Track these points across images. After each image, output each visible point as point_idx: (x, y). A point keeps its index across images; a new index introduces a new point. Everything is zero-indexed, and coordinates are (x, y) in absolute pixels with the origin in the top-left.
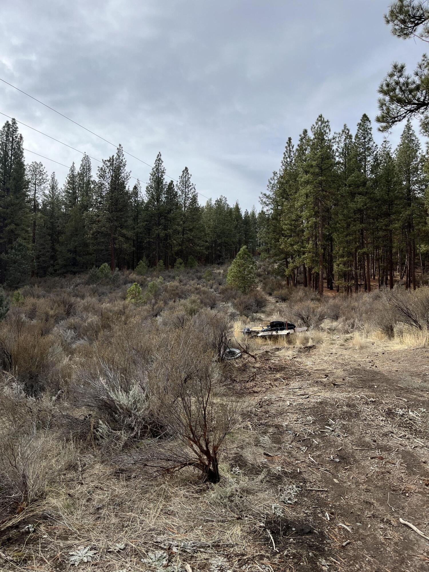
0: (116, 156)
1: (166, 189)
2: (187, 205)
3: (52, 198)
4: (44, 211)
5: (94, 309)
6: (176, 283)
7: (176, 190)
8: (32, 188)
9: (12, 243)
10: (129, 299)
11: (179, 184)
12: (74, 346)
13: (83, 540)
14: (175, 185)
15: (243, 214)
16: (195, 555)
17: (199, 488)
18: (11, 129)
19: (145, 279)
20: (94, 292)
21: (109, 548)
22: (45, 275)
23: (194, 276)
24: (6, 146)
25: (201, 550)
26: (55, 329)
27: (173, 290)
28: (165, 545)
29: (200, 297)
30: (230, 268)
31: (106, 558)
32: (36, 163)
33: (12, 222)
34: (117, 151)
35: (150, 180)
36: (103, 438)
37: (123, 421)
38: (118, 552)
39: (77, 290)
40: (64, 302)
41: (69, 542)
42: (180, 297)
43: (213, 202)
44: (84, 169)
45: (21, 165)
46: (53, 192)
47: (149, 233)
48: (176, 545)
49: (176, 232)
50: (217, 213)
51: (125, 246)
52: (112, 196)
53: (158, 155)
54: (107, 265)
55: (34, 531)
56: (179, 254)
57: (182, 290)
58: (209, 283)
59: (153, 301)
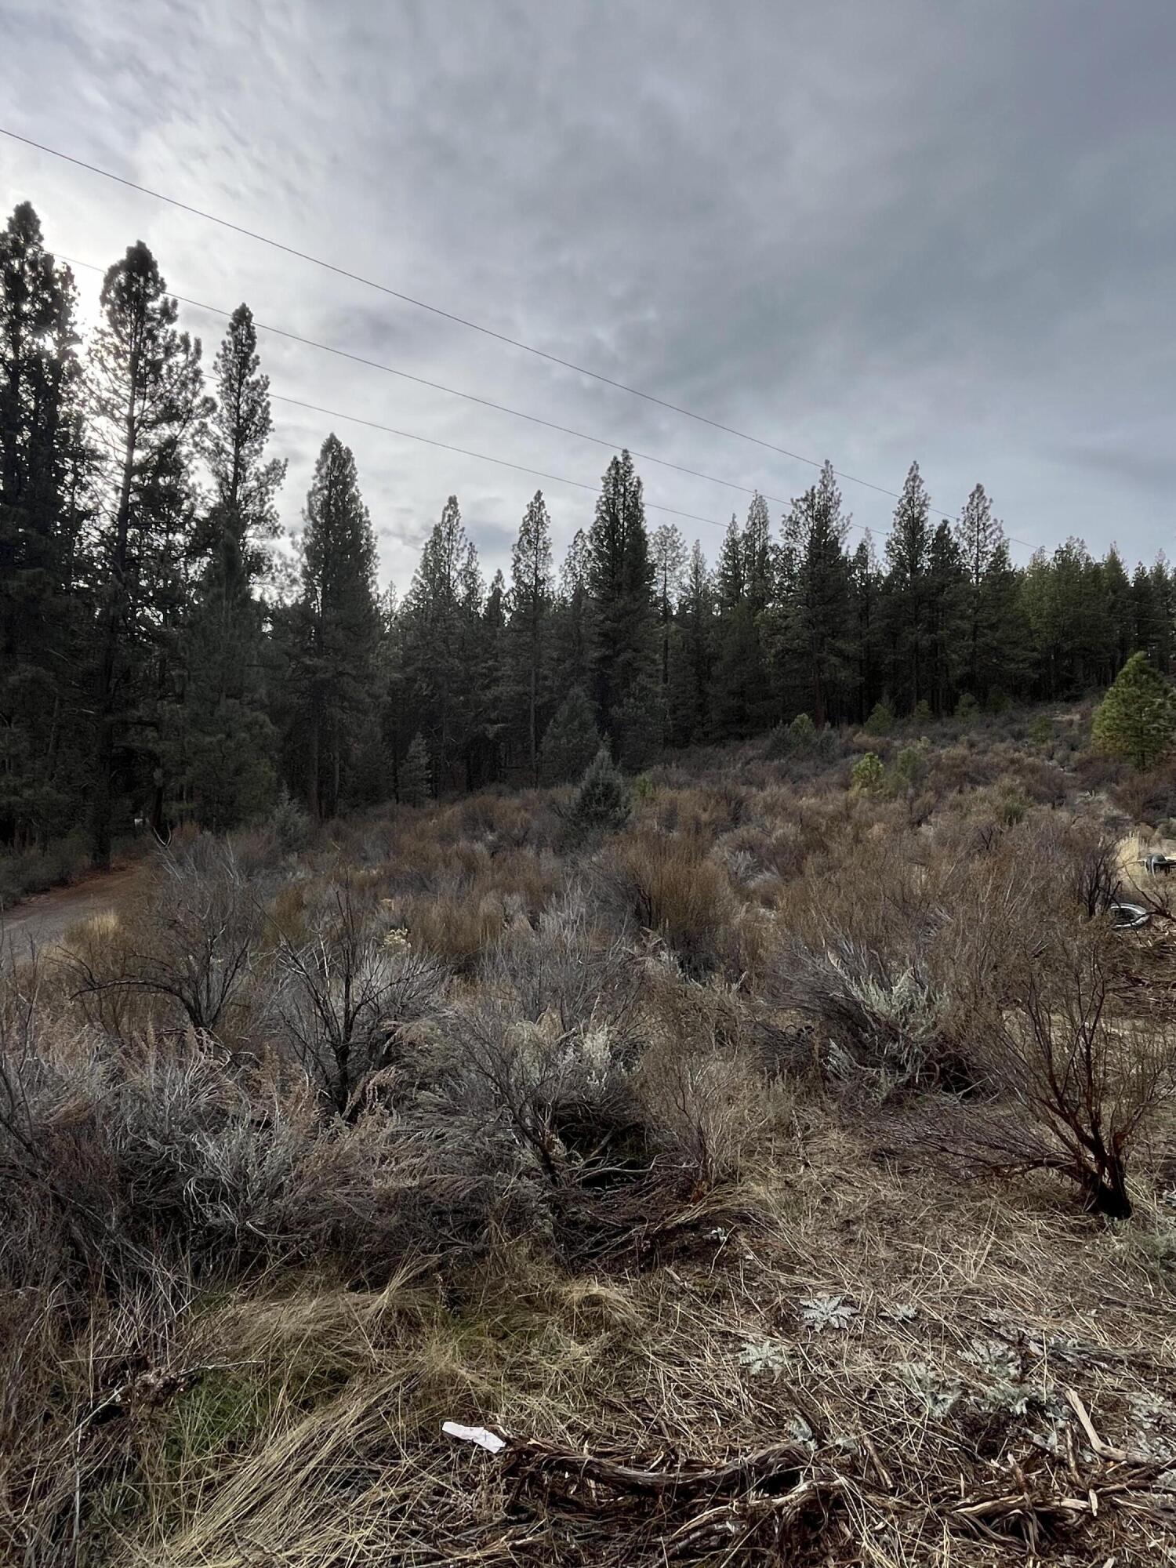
0: (818, 486)
1: (930, 542)
2: (983, 569)
3: (696, 591)
4: (682, 617)
5: (785, 809)
6: (960, 750)
7: (955, 540)
8: (660, 577)
9: (628, 686)
10: (857, 788)
11: (961, 526)
12: (752, 884)
13: (825, 1281)
14: (952, 529)
15: (1131, 576)
16: (1087, 1372)
17: (1076, 1222)
18: (621, 471)
19: (888, 743)
20: (783, 775)
21: (882, 1310)
22: (685, 744)
23: (1004, 732)
24: (614, 504)
25: (1103, 1365)
26: (716, 849)
27: (954, 767)
28: (1008, 1332)
29: (1024, 781)
30: (1099, 709)
31: (878, 1329)
32: (665, 527)
33: (628, 646)
34: (821, 477)
35: (894, 525)
36: (840, 1079)
37: (881, 1049)
38: (903, 1322)
39: (749, 771)
40: (727, 797)
41: (796, 1279)
42: (975, 782)
43: (1049, 557)
44: (754, 524)
45: (639, 536)
46: (697, 579)
47: (894, 643)
48: (1036, 1338)
49: (958, 634)
50: (1059, 580)
51: (843, 675)
52: (813, 573)
53: (912, 469)
54: (806, 717)
55: (728, 1243)
56: (968, 682)
57: (978, 766)
58: (1044, 746)
59: (911, 791)
